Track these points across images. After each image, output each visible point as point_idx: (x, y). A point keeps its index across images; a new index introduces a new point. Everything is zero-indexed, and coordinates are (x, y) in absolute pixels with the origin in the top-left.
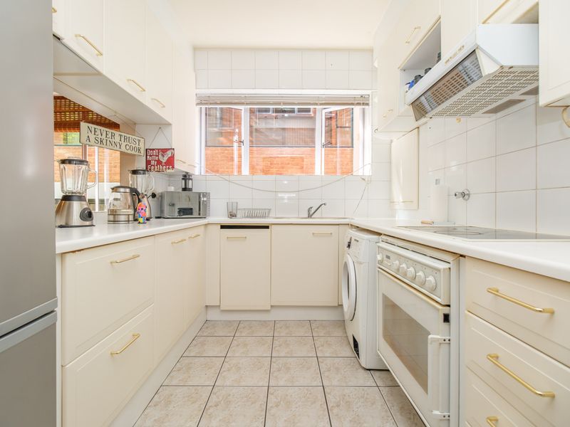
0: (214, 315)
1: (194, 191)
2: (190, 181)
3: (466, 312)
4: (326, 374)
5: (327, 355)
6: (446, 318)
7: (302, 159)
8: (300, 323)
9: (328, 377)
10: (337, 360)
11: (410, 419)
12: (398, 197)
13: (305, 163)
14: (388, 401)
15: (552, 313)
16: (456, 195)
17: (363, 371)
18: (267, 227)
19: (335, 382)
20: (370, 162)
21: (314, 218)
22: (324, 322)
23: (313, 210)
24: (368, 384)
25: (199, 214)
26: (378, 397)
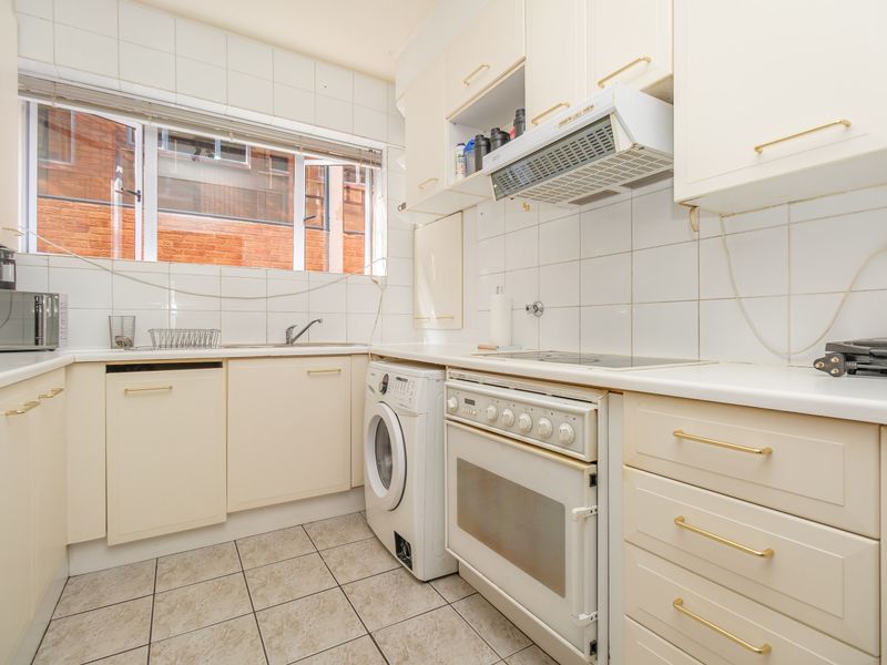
0: (84, 563)
1: (20, 288)
2: (11, 266)
3: (626, 467)
4: (367, 610)
5: (355, 577)
6: (594, 480)
7: (239, 241)
8: (284, 534)
9: (370, 615)
10: (374, 582)
11: (508, 637)
12: (428, 310)
13: (244, 249)
14: (472, 621)
15: (770, 453)
16: (528, 309)
17: (419, 587)
18: (217, 365)
19: (386, 620)
20: (385, 256)
21: (300, 345)
22: (328, 522)
23: (295, 332)
24: (435, 605)
25: (37, 343)
26: (455, 619)
